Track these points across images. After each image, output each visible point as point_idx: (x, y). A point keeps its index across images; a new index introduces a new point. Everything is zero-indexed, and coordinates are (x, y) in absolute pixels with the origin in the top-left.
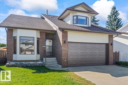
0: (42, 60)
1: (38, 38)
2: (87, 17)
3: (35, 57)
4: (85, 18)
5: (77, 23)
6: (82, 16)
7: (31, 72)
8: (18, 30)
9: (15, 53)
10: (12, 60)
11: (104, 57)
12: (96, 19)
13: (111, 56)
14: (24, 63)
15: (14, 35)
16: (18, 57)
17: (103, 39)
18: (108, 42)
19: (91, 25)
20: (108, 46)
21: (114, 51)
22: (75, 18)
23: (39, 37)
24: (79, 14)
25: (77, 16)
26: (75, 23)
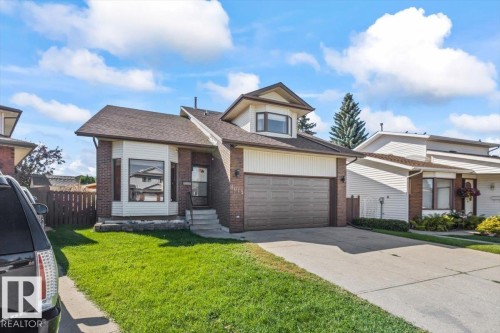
0: (182, 214)
1: (172, 164)
2: (287, 117)
3: (166, 207)
4: (283, 119)
5: (265, 130)
6: (278, 113)
7: (155, 245)
8: (125, 143)
9: (118, 198)
10: (109, 216)
11: (325, 208)
12: (308, 122)
13: (342, 206)
14: (139, 222)
15: (115, 156)
16: (124, 207)
17: (325, 167)
18: (334, 175)
19: (298, 135)
20: (335, 183)
21: (348, 196)
22: (261, 117)
23: (176, 161)
24: (269, 108)
25: (265, 114)
26: (260, 128)
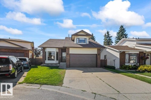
1: (57, 52)
2: (85, 39)
3: (55, 62)
4: (84, 39)
6: (82, 38)
8: (47, 48)
9: (46, 60)
10: (45, 63)
11: (95, 62)
13: (99, 62)
15: (45, 51)
16: (47, 62)
17: (94, 51)
20: (97, 56)
22: (78, 39)
23: (58, 51)
25: (79, 38)
26: (78, 42)
